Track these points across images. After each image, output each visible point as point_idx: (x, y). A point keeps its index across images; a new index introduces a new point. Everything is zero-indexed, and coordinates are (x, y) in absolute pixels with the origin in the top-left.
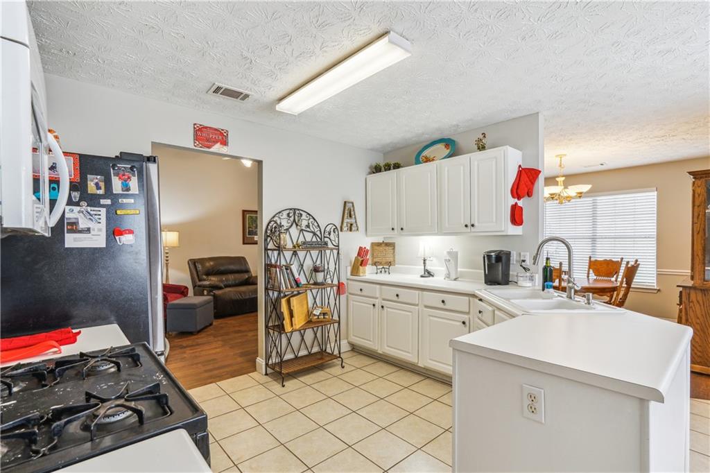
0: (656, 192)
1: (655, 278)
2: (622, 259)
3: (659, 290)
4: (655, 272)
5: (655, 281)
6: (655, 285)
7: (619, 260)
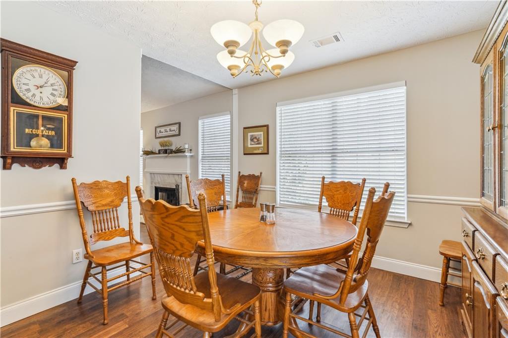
0: (405, 87)
1: (405, 207)
2: (364, 180)
3: (410, 224)
4: (405, 199)
5: (406, 211)
6: (405, 215)
7: (360, 181)
